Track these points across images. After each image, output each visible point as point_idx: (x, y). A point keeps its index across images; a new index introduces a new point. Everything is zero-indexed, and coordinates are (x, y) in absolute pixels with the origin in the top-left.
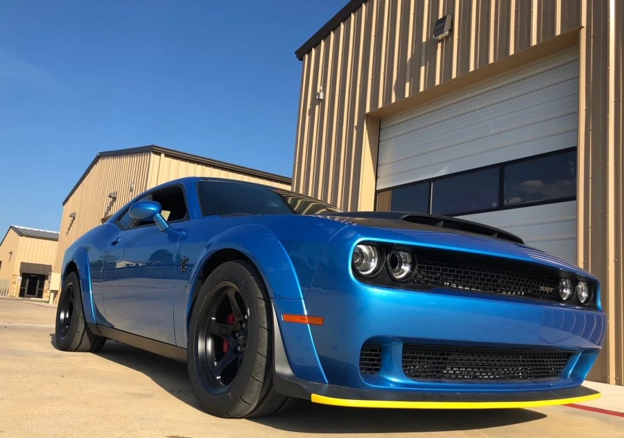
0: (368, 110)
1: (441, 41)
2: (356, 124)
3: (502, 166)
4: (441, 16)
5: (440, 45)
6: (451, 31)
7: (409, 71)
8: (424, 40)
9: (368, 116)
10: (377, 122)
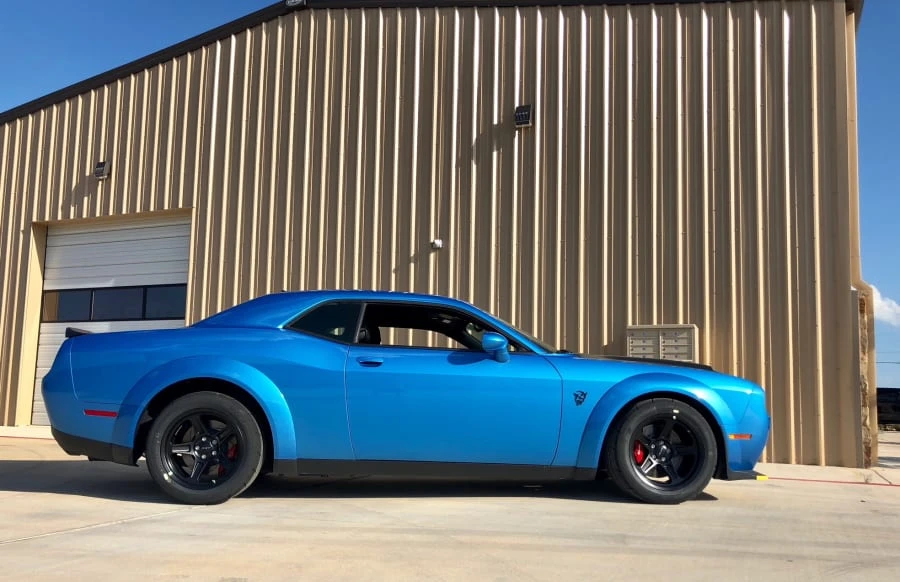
0: (34, 219)
1: (102, 180)
2: (22, 228)
3: (145, 288)
4: (101, 160)
5: (100, 183)
6: (110, 175)
7: (74, 198)
8: (87, 174)
9: (34, 224)
10: (44, 231)
